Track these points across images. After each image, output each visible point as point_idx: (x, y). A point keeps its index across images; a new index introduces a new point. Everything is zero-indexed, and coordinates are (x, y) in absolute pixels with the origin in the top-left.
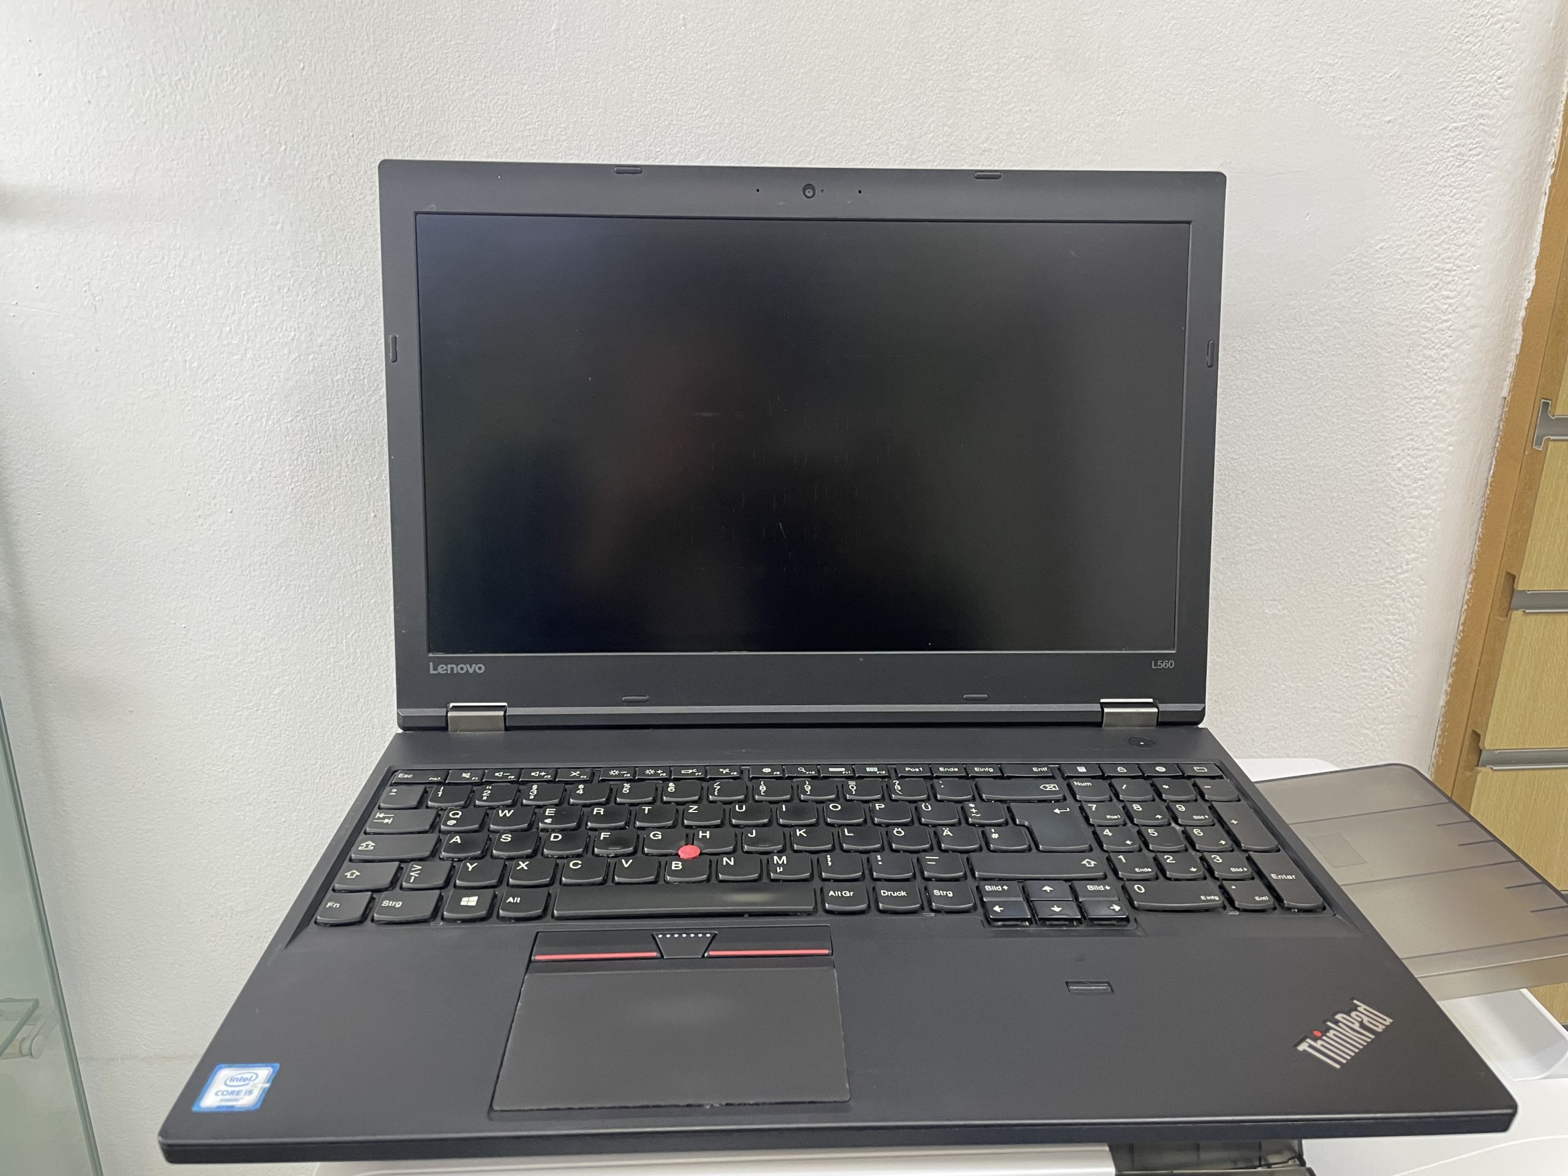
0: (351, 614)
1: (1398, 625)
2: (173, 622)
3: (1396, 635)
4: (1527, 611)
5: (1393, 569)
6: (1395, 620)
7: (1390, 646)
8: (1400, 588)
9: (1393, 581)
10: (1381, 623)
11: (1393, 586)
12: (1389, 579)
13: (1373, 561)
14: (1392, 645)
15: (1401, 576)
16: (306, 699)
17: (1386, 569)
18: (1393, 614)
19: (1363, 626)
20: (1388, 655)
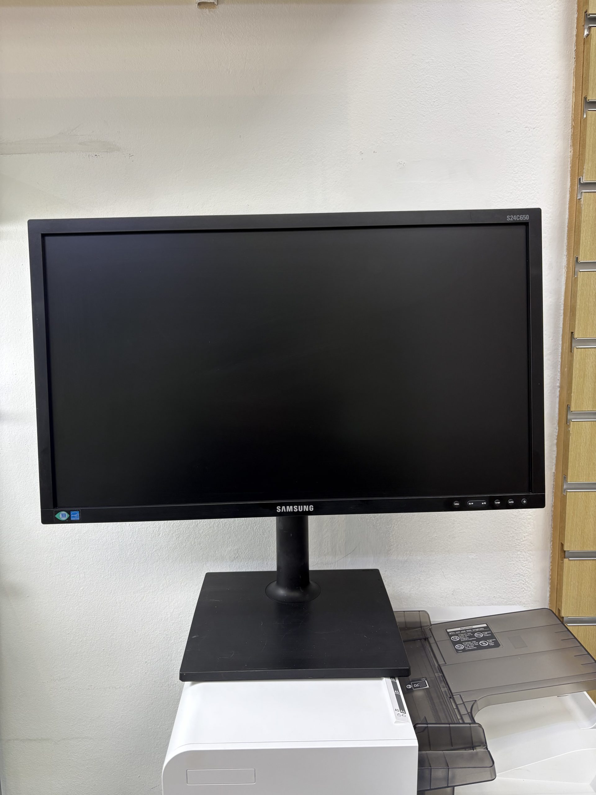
0: (110, 559)
1: (524, 562)
2: (46, 562)
3: (524, 567)
4: (570, 559)
5: (519, 539)
6: (523, 560)
7: (522, 571)
8: (523, 547)
9: (520, 544)
10: (517, 562)
11: (520, 547)
12: (518, 543)
13: (510, 536)
14: (524, 571)
15: (523, 543)
16: (92, 591)
17: (516, 539)
18: (522, 558)
19: (510, 563)
20: (522, 575)
